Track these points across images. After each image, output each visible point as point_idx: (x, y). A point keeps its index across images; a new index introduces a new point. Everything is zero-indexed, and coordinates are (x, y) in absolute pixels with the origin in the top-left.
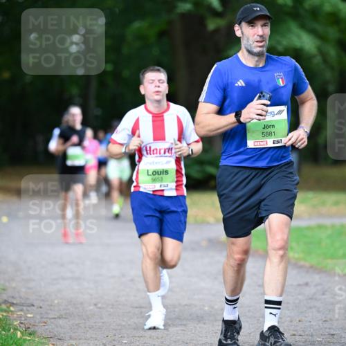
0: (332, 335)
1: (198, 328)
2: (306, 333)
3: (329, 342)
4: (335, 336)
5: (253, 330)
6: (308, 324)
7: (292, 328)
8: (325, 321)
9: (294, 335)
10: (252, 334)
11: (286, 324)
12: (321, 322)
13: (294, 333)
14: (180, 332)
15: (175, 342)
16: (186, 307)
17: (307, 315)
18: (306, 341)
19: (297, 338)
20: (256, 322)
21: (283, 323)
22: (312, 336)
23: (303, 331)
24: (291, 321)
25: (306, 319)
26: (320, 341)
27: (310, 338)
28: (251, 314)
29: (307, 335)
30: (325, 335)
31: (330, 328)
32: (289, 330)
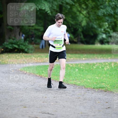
0: (57, 102)
1: (11, 100)
2: (48, 101)
3: (56, 104)
4: (58, 102)
5: (30, 100)
6: (48, 98)
7: (43, 100)
8: (54, 97)
9: (44, 102)
10: (30, 102)
11: (41, 98)
12: (53, 98)
13: (44, 101)
14: (5, 101)
15: (3, 104)
16: (7, 93)
17: (48, 95)
18: (48, 104)
19: (45, 103)
20: (31, 98)
21: (40, 98)
22: (50, 102)
23: (47, 101)
24: (43, 97)
25: (48, 97)
26: (53, 104)
27: (49, 103)
28: (29, 95)
29: (48, 102)
30: (54, 102)
31: (56, 100)
32: (42, 100)
